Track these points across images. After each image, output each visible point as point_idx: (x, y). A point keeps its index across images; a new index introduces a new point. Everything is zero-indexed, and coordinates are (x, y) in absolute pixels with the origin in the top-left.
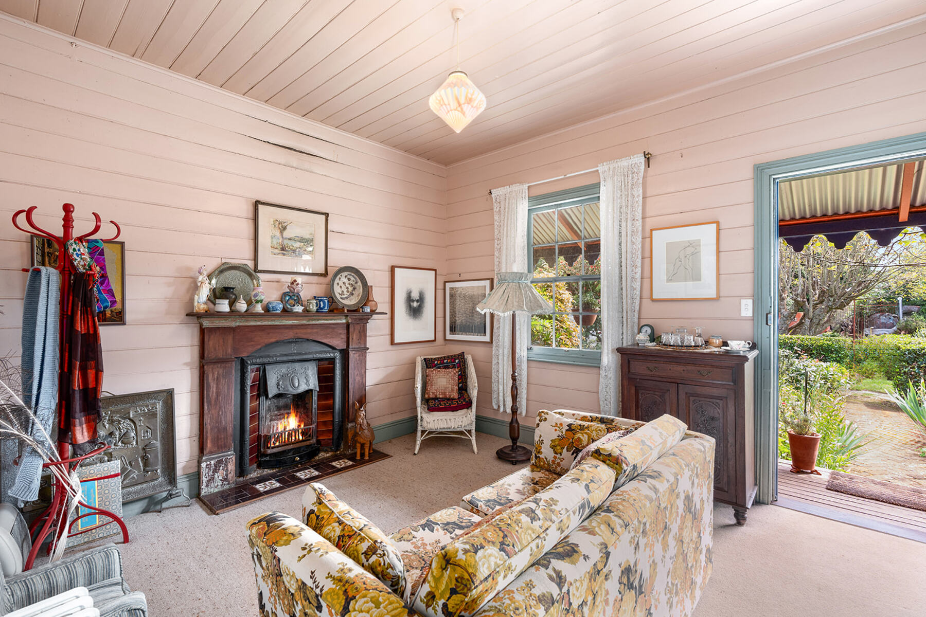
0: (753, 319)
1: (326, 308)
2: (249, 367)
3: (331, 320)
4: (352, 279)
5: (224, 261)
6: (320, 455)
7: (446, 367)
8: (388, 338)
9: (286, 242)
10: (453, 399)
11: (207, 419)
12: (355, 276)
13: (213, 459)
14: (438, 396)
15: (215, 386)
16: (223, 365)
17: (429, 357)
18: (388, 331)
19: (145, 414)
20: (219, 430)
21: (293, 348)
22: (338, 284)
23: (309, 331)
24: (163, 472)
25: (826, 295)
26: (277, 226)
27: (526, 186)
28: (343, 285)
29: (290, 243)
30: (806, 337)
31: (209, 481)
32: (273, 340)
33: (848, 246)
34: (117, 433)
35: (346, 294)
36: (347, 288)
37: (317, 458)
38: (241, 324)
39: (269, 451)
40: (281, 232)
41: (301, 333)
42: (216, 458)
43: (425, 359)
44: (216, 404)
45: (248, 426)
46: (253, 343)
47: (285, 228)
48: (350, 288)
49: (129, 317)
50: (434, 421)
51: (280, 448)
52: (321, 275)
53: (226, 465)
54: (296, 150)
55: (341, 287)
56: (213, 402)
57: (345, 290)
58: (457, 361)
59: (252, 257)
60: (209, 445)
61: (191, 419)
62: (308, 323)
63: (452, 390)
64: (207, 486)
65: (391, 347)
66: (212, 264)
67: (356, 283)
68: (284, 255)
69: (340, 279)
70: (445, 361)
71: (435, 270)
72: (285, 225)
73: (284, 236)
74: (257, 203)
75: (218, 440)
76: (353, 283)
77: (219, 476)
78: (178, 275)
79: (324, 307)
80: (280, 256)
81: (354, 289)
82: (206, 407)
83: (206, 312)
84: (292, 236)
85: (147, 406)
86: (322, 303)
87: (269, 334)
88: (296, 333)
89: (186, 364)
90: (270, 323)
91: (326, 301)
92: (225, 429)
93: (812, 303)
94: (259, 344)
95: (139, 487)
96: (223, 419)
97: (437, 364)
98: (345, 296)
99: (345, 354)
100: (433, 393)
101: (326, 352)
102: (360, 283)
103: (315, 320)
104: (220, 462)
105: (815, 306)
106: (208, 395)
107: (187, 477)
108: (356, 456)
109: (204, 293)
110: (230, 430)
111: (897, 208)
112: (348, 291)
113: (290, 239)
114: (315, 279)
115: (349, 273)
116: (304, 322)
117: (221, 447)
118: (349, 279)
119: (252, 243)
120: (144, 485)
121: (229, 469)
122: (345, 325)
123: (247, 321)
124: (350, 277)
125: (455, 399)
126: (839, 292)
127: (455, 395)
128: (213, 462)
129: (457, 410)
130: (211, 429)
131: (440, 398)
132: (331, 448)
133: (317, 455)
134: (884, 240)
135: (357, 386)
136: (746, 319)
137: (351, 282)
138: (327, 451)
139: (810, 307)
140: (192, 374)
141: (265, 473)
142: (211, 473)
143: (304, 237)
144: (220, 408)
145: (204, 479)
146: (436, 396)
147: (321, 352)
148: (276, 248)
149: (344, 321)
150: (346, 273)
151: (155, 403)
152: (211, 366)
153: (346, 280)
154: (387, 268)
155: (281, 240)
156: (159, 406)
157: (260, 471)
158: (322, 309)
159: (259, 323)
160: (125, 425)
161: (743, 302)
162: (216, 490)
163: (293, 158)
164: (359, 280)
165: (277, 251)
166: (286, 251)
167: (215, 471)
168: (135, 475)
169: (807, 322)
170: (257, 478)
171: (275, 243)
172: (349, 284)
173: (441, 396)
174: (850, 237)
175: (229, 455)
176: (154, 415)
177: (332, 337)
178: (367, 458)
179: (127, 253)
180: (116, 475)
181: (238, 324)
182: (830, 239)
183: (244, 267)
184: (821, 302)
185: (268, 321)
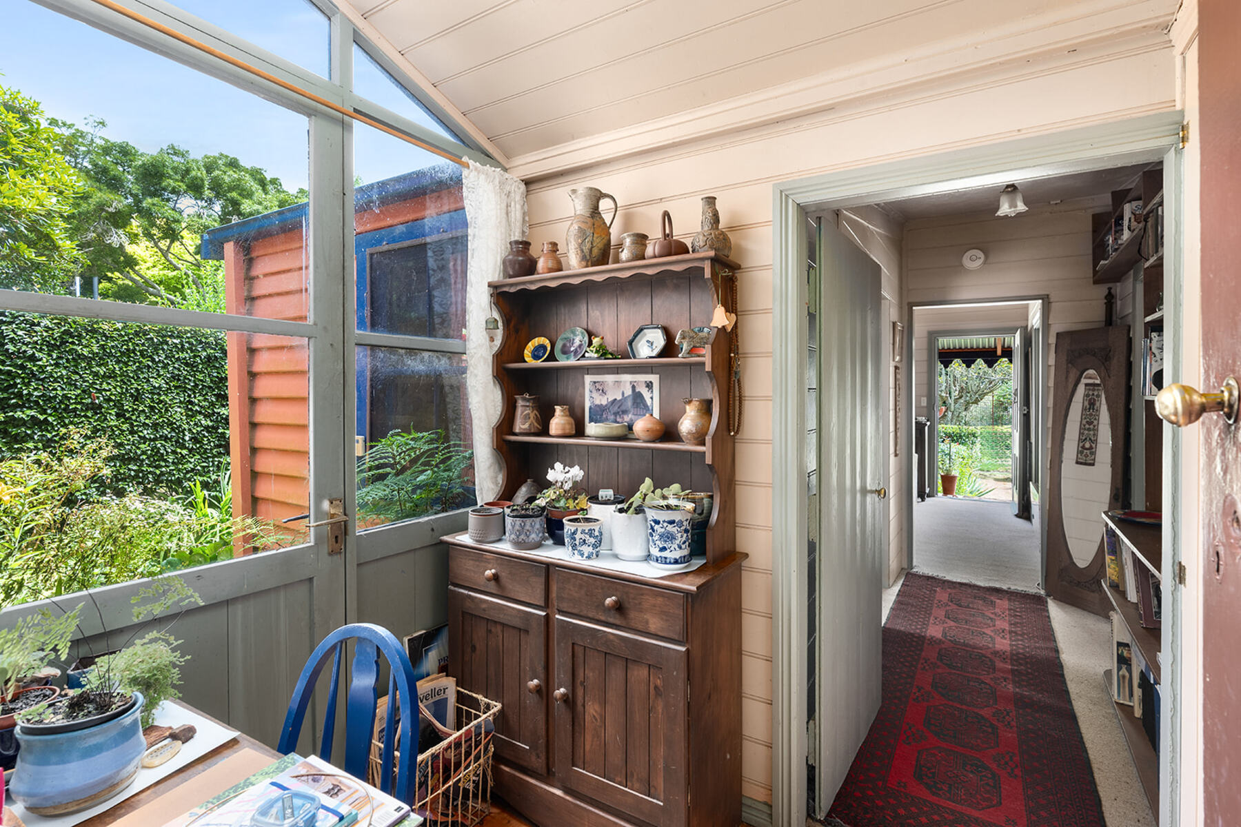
0: (927, 407)
25: (965, 392)
30: (949, 426)
33: (973, 366)
93: (953, 398)
105: (956, 401)
111: (996, 348)
126: (974, 389)
134: (990, 364)
136: (923, 407)
139: (951, 401)
161: (922, 398)
169: (950, 414)
174: (974, 362)
182: (964, 362)
184: (961, 397)
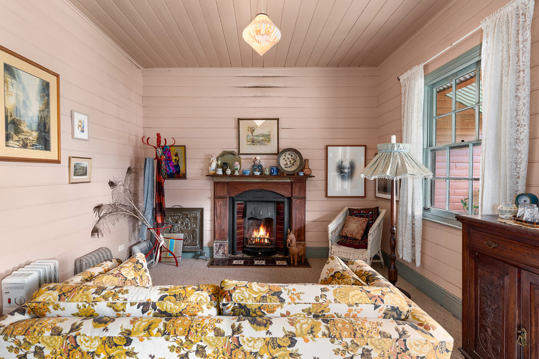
1: (275, 173)
2: (236, 202)
3: (281, 180)
4: (294, 155)
5: (224, 150)
6: (275, 255)
7: (361, 216)
8: (323, 192)
9: (254, 138)
10: (357, 240)
11: (216, 224)
12: (295, 154)
13: (218, 242)
14: (348, 236)
15: (219, 209)
16: (223, 200)
17: (352, 208)
18: (323, 188)
19: (194, 217)
20: (221, 230)
21: (259, 194)
22: (284, 159)
23: (267, 185)
24: (199, 243)
26: (249, 130)
27: (421, 66)
28: (287, 160)
29: (256, 138)
31: (217, 252)
32: (247, 189)
34: (184, 223)
35: (289, 165)
36: (290, 161)
37: (273, 256)
38: (231, 181)
39: (248, 246)
40: (252, 133)
41: (263, 187)
42: (220, 242)
43: (349, 209)
44: (220, 217)
45: (236, 231)
46: (237, 190)
47: (254, 131)
48: (292, 161)
49: (188, 176)
50: (339, 251)
51: (253, 246)
52: (275, 154)
53: (224, 247)
54: (261, 87)
55: (286, 161)
56: (218, 216)
57: (289, 163)
58: (370, 213)
59: (237, 147)
60: (217, 236)
61: (211, 222)
62: (266, 181)
63: (358, 233)
64: (216, 254)
65: (326, 199)
66: (219, 152)
67: (296, 158)
68: (253, 144)
69: (285, 156)
70: (362, 212)
71: (365, 146)
72: (254, 128)
73: (254, 135)
74: (239, 119)
75: (221, 234)
76: (294, 158)
77: (221, 252)
78: (206, 158)
79: (274, 172)
80: (252, 146)
81: (295, 161)
82: (215, 218)
83: (214, 174)
84: (258, 134)
85: (194, 214)
86: (272, 170)
87: (245, 186)
88: (260, 186)
89: (208, 198)
90: (245, 181)
91: (275, 169)
92: (224, 230)
94: (240, 191)
95: (191, 247)
96: (223, 225)
97: (356, 213)
98: (289, 166)
99: (290, 199)
100: (345, 233)
101: (278, 198)
102: (298, 158)
103: (270, 179)
104: (221, 245)
106: (216, 213)
107: (209, 248)
108: (290, 261)
109: (214, 166)
110: (227, 231)
112: (290, 163)
113: (257, 136)
114: (272, 157)
115: (291, 152)
116: (264, 181)
117: (223, 238)
118: (292, 156)
119: (237, 140)
120: (192, 247)
121: (225, 249)
122: (290, 183)
123: (234, 179)
124: (292, 154)
125: (359, 240)
127: (359, 237)
128: (218, 244)
129: (358, 248)
130: (218, 229)
131: (349, 237)
132: (282, 253)
133: (274, 255)
135: (298, 220)
137: (293, 157)
138: (280, 254)
140: (211, 202)
141: (244, 256)
142: (217, 249)
143: (265, 134)
144: (222, 220)
145: (215, 251)
146: (346, 235)
147: (276, 198)
148: (249, 142)
149: (289, 181)
150: (289, 152)
151: (197, 213)
152: (218, 200)
153: (289, 156)
154: (323, 147)
155: (252, 137)
156: (198, 215)
157: (242, 254)
158: (272, 173)
159: (240, 180)
160: (187, 219)
162: (220, 257)
163: (259, 92)
164: (297, 156)
165: (249, 143)
166: (255, 142)
167: (219, 248)
168: (189, 241)
170: (240, 257)
171: (248, 139)
172: (292, 159)
173: (350, 236)
175: (225, 243)
176: (197, 218)
177: (281, 190)
178: (296, 264)
179: (187, 150)
180: (181, 239)
181: (230, 180)
183: (233, 152)
185: (244, 179)
